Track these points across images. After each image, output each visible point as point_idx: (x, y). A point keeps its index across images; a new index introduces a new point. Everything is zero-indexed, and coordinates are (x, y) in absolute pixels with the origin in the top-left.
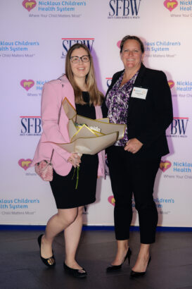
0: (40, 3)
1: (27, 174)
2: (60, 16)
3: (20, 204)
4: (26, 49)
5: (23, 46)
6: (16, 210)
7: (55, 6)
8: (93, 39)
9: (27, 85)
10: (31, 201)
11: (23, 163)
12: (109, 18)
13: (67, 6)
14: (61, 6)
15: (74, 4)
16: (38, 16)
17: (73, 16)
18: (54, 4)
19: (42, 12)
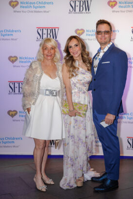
0: (22, 3)
1: (14, 121)
2: (35, 12)
3: (9, 141)
4: (12, 35)
5: (10, 33)
6: (7, 145)
7: (32, 5)
8: (58, 28)
9: (13, 59)
10: (17, 139)
11: (11, 113)
12: (70, 13)
13: (40, 5)
14: (36, 5)
15: (45, 3)
16: (20, 12)
17: (45, 12)
18: (31, 3)
19: (22, 9)
